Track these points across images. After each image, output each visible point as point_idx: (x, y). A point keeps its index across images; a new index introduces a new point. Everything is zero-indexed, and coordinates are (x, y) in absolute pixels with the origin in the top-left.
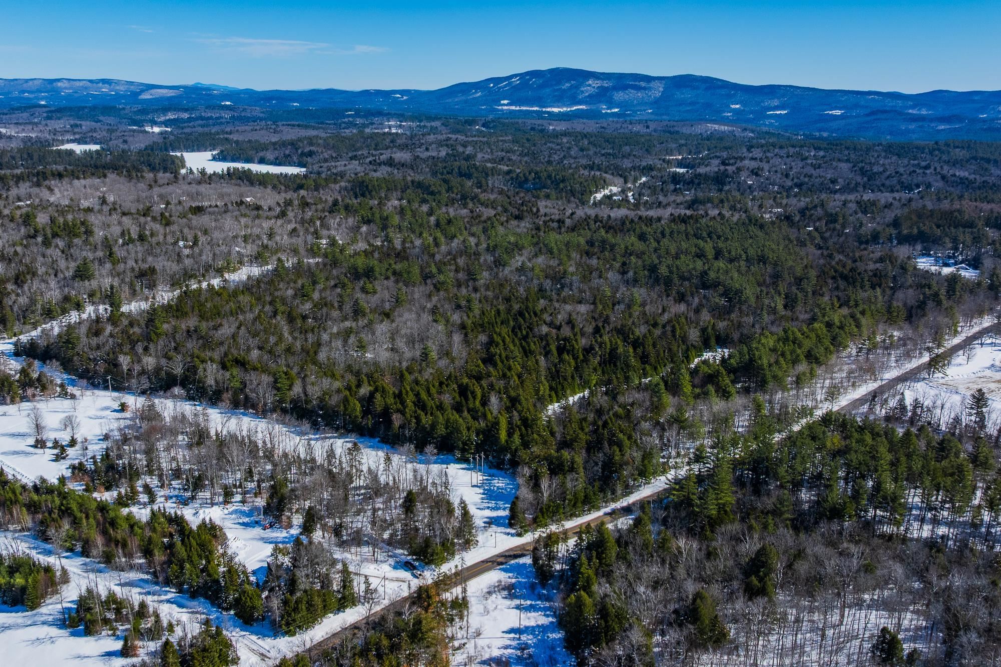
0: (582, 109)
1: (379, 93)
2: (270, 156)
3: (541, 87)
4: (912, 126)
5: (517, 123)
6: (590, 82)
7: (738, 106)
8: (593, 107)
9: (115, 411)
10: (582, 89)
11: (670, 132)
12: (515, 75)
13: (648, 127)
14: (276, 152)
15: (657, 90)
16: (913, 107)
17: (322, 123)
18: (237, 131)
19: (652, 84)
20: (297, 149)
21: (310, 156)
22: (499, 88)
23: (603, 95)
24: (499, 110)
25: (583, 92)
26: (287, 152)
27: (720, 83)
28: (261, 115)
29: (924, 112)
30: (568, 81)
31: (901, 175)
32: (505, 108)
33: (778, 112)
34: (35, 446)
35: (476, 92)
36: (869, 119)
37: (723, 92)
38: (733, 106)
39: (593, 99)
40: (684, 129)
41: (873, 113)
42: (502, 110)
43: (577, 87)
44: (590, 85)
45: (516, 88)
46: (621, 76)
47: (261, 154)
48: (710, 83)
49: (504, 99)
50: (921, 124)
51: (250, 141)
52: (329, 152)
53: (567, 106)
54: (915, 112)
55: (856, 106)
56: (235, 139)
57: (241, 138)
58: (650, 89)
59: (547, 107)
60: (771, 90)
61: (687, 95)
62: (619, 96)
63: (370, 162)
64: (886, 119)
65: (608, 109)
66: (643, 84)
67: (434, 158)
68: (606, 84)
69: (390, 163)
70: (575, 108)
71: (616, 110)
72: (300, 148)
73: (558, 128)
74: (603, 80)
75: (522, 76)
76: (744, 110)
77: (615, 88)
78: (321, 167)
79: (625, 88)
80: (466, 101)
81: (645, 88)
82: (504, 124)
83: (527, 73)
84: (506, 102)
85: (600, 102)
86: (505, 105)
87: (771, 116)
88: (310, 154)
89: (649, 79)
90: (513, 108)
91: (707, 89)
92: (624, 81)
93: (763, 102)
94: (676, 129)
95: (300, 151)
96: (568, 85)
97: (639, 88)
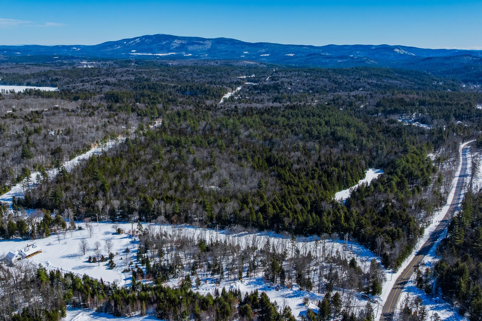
0: (173, 55)
1: (64, 47)
2: (33, 81)
3: (151, 43)
4: (327, 61)
5: (153, 62)
6: (176, 41)
7: (247, 52)
8: (179, 53)
9: (113, 234)
10: (172, 44)
11: (228, 65)
12: (137, 38)
13: (217, 63)
14: (36, 79)
15: (209, 45)
16: (323, 52)
17: (45, 63)
18: (3, 68)
19: (206, 42)
20: (48, 78)
21: (57, 81)
22: (130, 44)
23: (182, 47)
24: (131, 55)
25: (172, 46)
26: (43, 79)
27: (237, 42)
28: (5, 59)
29: (327, 54)
30: (165, 40)
31: (351, 83)
32: (135, 54)
33: (266, 55)
34: (89, 261)
35: (117, 46)
36: (308, 58)
37: (239, 46)
38: (245, 52)
39: (177, 49)
40: (234, 63)
41: (309, 55)
42: (134, 55)
43: (170, 44)
44: (176, 43)
45: (138, 44)
46: (191, 38)
47: (28, 81)
48: (233, 42)
49: (133, 50)
50: (331, 59)
51: (14, 74)
52: (67, 79)
53: (166, 53)
54: (323, 54)
55: (299, 52)
56: (5, 73)
57: (7, 72)
58: (205, 44)
59: (156, 53)
60: (261, 45)
61: (222, 47)
62: (190, 48)
63: (96, 83)
64: (316, 58)
65: (186, 54)
66: (201, 42)
67: (129, 80)
68: (183, 42)
69: (107, 83)
70: (170, 54)
71: (190, 55)
72: (50, 77)
73: (174, 64)
74: (182, 40)
75: (141, 38)
76: (250, 54)
77: (188, 44)
78: (68, 87)
79: (193, 44)
80: (113, 51)
81: (202, 44)
82: (146, 62)
83: (143, 37)
84: (134, 51)
85: (182, 51)
86: (134, 53)
87: (263, 57)
88: (57, 80)
89: (204, 40)
90: (139, 54)
91: (232, 44)
92: (192, 41)
93: (258, 50)
94: (230, 63)
95: (50, 79)
96: (165, 42)
97: (200, 44)
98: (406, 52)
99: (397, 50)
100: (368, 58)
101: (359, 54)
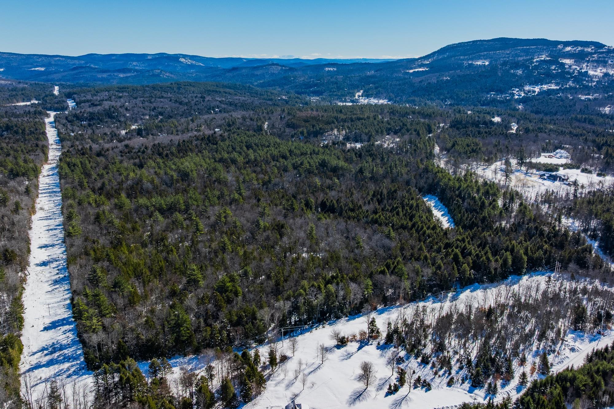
98: (194, 62)
99: (182, 60)
100: (162, 71)
101: (137, 66)
